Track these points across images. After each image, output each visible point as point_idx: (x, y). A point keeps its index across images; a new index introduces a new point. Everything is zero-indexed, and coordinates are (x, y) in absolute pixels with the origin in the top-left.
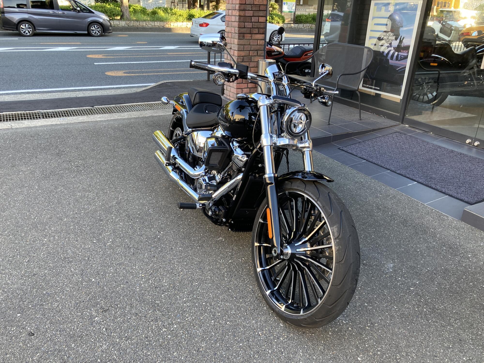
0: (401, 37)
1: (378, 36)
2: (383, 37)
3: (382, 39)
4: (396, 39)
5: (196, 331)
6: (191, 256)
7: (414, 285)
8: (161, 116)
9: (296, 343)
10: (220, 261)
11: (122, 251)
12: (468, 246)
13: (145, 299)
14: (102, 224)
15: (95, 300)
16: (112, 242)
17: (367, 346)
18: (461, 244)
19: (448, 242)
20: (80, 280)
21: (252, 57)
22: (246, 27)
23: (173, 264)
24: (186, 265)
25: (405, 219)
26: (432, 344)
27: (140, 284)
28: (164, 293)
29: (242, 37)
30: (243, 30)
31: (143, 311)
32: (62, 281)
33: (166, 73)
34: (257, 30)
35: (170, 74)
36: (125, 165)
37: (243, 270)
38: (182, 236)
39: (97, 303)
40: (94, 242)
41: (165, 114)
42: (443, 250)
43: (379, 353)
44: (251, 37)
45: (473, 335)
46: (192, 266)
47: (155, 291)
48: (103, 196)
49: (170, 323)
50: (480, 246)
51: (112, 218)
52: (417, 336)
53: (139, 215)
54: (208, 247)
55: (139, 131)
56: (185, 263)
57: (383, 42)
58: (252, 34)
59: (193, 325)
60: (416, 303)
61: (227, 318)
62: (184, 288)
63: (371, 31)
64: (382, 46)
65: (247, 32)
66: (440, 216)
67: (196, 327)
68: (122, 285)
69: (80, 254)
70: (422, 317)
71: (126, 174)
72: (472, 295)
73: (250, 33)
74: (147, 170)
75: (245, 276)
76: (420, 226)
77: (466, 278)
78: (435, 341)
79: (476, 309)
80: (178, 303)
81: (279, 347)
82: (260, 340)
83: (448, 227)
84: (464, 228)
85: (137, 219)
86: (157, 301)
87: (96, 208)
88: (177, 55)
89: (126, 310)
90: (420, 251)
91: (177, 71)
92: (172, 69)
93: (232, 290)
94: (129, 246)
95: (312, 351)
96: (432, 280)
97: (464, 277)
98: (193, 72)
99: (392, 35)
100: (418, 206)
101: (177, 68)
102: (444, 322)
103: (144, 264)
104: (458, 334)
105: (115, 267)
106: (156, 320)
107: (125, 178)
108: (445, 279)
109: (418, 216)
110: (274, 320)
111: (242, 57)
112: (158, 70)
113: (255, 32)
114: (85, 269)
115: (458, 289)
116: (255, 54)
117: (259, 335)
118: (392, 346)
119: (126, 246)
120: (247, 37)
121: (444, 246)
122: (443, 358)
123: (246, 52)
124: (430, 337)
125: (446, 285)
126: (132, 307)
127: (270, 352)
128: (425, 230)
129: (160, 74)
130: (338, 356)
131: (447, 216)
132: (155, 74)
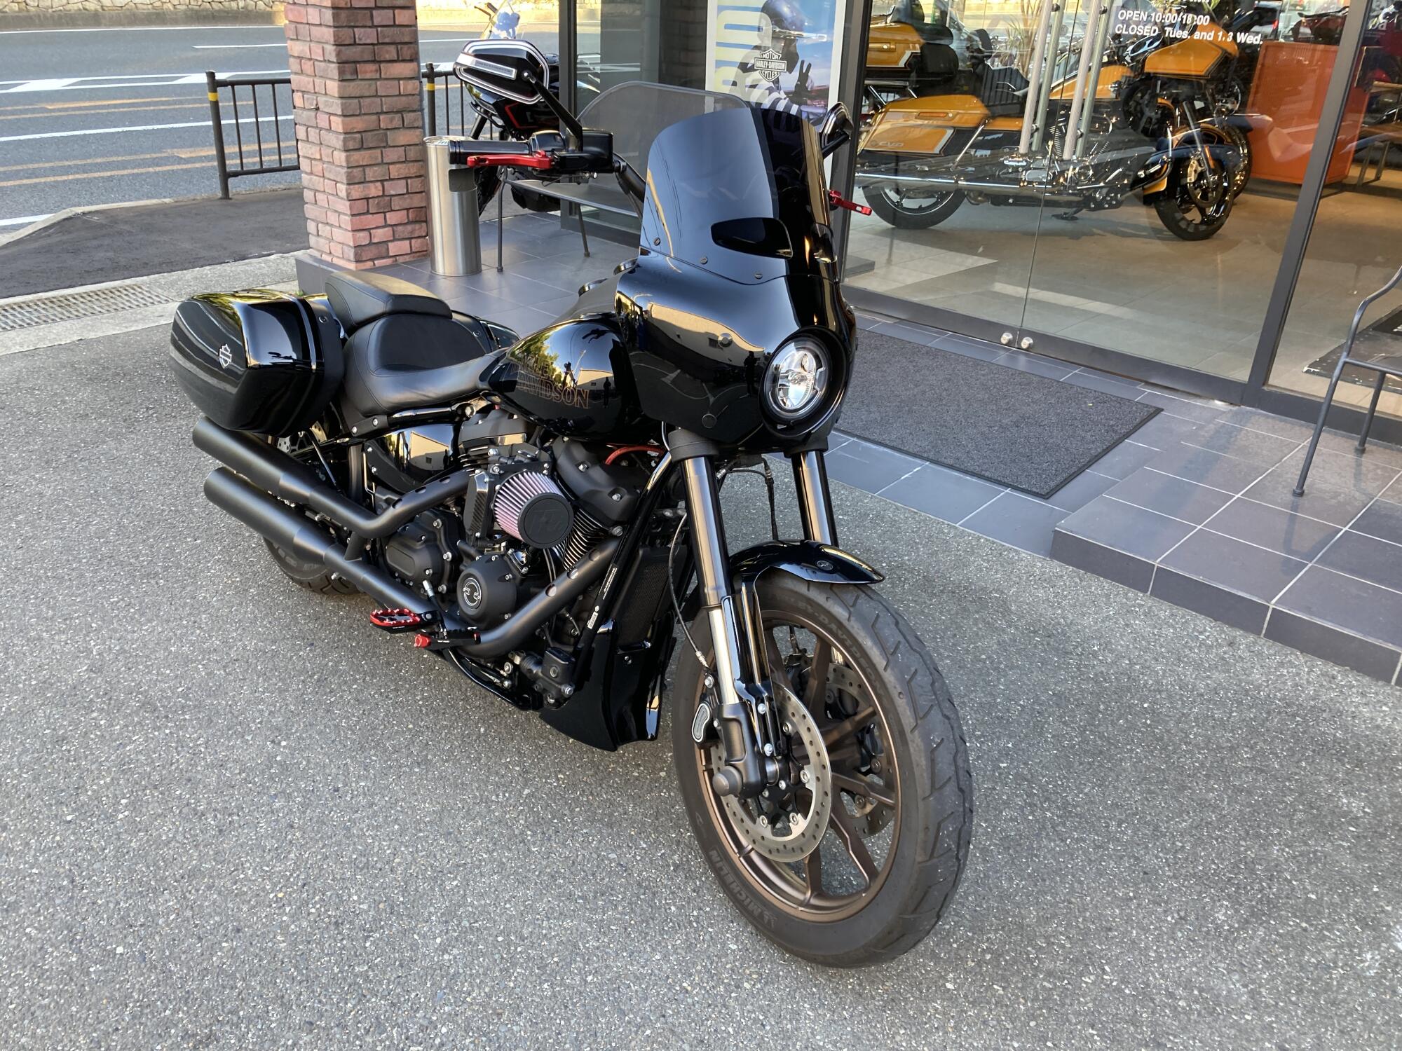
0: (803, 62)
1: (739, 61)
2: (752, 61)
3: (752, 69)
4: (790, 69)
5: (510, 1030)
6: (404, 800)
7: (1005, 753)
8: (116, 336)
9: (787, 986)
10: (497, 796)
11: (177, 831)
12: (1086, 622)
13: (317, 968)
14: (69, 751)
15: (154, 1017)
16: (134, 806)
17: (955, 946)
18: (1069, 621)
19: (1040, 621)
20: (74, 959)
21: (388, 133)
22: (358, 41)
23: (358, 836)
24: (403, 832)
25: (924, 577)
26: (1092, 900)
27: (284, 927)
28: (369, 936)
29: (352, 74)
30: (351, 53)
31: (328, 1007)
32: (13, 980)
33: (65, 178)
34: (392, 49)
35: (77, 180)
36: (63, 529)
37: (572, 811)
38: (353, 742)
39: (168, 1024)
40: (69, 818)
41: (125, 330)
42: (1035, 646)
43: (988, 957)
44: (376, 71)
45: (1167, 854)
46: (420, 831)
47: (340, 937)
48: (32, 652)
49: (425, 1023)
50: (1108, 618)
51: (98, 726)
52: (1053, 888)
53: (185, 696)
54: (447, 761)
55: (64, 402)
56: (396, 827)
57: (754, 76)
58: (380, 62)
59: (494, 1010)
60: (1025, 801)
61: (581, 965)
62: (425, 907)
63: (719, 44)
64: (753, 86)
65: (366, 59)
66: (1001, 554)
67: (505, 1017)
68: (224, 944)
69: (35, 871)
70: (1048, 834)
71: (80, 562)
72: (1132, 750)
73: (374, 61)
74: (148, 538)
75: (586, 828)
76: (966, 588)
77: (1107, 709)
78: (1095, 890)
79: (1151, 784)
80: (424, 955)
81: (749, 1012)
82: (694, 1005)
83: (1027, 578)
84: (1061, 577)
85: (184, 713)
86: (359, 965)
87: (24, 699)
88: (80, 108)
89: (272, 1022)
90: (989, 658)
91: (100, 167)
92: (79, 162)
93: (564, 878)
94: (194, 809)
95: (834, 997)
96: (1039, 730)
97: (1102, 707)
98: (158, 169)
99: (776, 57)
100: (943, 533)
101: (96, 156)
102: (1098, 835)
103: (268, 858)
104: (1137, 859)
105: (176, 888)
106: (380, 1026)
107: (82, 576)
108: (1065, 723)
109: (951, 561)
110: (707, 937)
111: (358, 136)
112: (31, 166)
113: (388, 57)
114: (73, 918)
115: (1099, 742)
116: (397, 122)
117: (687, 991)
118: (1010, 931)
119: (185, 810)
120: (366, 72)
121: (1035, 632)
122: (1126, 929)
123: (366, 117)
124: (1081, 883)
125: (1071, 739)
126: (286, 1006)
127: (731, 1030)
128: (981, 598)
129: (43, 180)
130: (899, 992)
131: (1016, 551)
132: (25, 181)
